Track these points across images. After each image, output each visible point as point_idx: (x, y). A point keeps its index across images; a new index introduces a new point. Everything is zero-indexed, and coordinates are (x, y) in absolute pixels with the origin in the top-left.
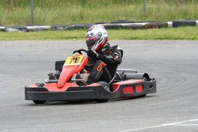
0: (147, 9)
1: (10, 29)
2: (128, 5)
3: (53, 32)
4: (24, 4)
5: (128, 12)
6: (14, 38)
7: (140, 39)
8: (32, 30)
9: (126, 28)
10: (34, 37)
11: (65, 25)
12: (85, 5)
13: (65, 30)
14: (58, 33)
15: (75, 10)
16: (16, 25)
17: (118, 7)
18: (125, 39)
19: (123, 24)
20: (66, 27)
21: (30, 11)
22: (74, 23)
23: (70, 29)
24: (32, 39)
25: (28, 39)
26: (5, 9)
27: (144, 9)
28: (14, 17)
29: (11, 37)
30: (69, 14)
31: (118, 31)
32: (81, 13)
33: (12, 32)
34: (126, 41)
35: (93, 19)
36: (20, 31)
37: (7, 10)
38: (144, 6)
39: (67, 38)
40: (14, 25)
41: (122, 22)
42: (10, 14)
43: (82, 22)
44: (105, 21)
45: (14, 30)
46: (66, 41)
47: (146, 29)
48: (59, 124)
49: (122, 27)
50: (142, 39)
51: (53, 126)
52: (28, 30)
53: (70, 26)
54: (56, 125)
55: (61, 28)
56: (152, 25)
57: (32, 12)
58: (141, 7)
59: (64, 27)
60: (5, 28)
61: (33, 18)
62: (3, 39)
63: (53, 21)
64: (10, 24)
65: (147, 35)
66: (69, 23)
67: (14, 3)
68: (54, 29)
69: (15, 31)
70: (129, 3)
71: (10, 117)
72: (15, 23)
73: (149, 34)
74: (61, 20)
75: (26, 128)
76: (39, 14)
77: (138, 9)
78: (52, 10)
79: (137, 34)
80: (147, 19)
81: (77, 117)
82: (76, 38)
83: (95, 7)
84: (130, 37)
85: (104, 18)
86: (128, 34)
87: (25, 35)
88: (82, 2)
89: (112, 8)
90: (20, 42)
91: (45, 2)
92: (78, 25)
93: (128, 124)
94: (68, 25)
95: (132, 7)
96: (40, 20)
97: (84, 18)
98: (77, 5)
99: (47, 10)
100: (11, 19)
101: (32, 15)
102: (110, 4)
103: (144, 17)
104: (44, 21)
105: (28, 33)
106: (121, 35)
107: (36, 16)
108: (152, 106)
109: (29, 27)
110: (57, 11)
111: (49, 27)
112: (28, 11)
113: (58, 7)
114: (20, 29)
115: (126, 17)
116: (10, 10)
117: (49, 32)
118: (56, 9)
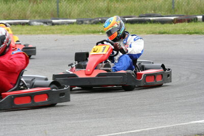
0: (176, 2)
1: (35, 23)
3: (79, 26)
5: (156, 6)
6: (39, 32)
7: (168, 33)
8: (58, 24)
9: (154, 22)
10: (60, 31)
11: (91, 18)
13: (92, 24)
14: (84, 27)
15: (102, 3)
16: (41, 18)
18: (153, 33)
19: (151, 18)
20: (93, 21)
21: (56, 4)
22: (101, 16)
23: (97, 23)
24: (57, 33)
25: (53, 33)
26: (30, 2)
27: (173, 3)
28: (39, 11)
29: (36, 31)
30: (96, 8)
31: (146, 25)
32: (108, 6)
33: (37, 26)
34: (154, 35)
35: (120, 13)
36: (45, 25)
37: (32, 3)
39: (94, 32)
40: (39, 19)
41: (150, 16)
42: (35, 7)
44: (133, 15)
45: (39, 23)
46: (92, 35)
47: (175, 23)
48: (85, 121)
49: (150, 21)
50: (171, 33)
51: (79, 123)
52: (53, 24)
53: (97, 20)
54: (82, 121)
55: (87, 22)
56: (182, 19)
57: (58, 6)
59: (90, 21)
60: (29, 22)
61: (58, 12)
62: (27, 33)
63: (79, 15)
64: (35, 17)
65: (176, 30)
66: (96, 17)
68: (80, 22)
69: (40, 25)
72: (40, 16)
73: (178, 28)
74: (87, 13)
75: (51, 125)
76: (64, 7)
77: (167, 3)
78: (78, 4)
79: (165, 28)
80: (176, 13)
81: (103, 113)
82: (102, 32)
84: (158, 31)
85: (132, 12)
86: (156, 28)
87: (50, 29)
90: (45, 36)
93: (156, 121)
94: (95, 19)
96: (66, 13)
97: (111, 11)
99: (73, 3)
100: (36, 12)
101: (58, 8)
103: (173, 10)
104: (70, 14)
105: (53, 27)
106: (149, 30)
107: (61, 10)
108: (181, 103)
109: (54, 21)
110: (83, 4)
111: (75, 21)
112: (53, 4)
114: (45, 23)
115: (154, 11)
116: (35, 3)
117: (75, 25)
118: (82, 2)
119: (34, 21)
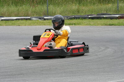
0: (120, 6)
1: (34, 19)
2: (108, 4)
4: (43, 3)
5: (108, 8)
6: (36, 24)
7: (115, 25)
8: (47, 19)
9: (106, 18)
10: (49, 24)
11: (68, 16)
12: (80, 4)
13: (68, 19)
15: (75, 7)
16: (38, 16)
17: (101, 5)
18: (105, 25)
19: (104, 16)
20: (69, 18)
22: (74, 15)
23: (71, 19)
24: (47, 25)
25: (45, 25)
26: (31, 6)
27: (118, 7)
28: (36, 11)
29: (34, 23)
30: (71, 10)
31: (101, 20)
32: (78, 8)
34: (106, 26)
35: (85, 13)
36: (40, 20)
37: (32, 7)
38: (118, 5)
39: (69, 24)
40: (36, 16)
41: (104, 14)
42: (34, 9)
43: (79, 14)
44: (93, 14)
45: (36, 19)
47: (119, 19)
48: (64, 78)
49: (104, 18)
50: (116, 25)
51: (60, 79)
52: (45, 19)
54: (62, 78)
56: (123, 17)
57: (48, 8)
58: (116, 5)
59: (67, 17)
60: (30, 18)
61: (48, 12)
62: (29, 25)
64: (34, 15)
65: (119, 23)
66: (71, 15)
67: (37, 2)
69: (37, 20)
70: (108, 3)
71: (34, 73)
72: (37, 15)
73: (120, 22)
74: (65, 13)
75: (43, 80)
76: (52, 9)
77: (114, 7)
78: (60, 7)
79: (113, 22)
80: (120, 13)
81: (75, 73)
82: (75, 24)
83: (87, 5)
84: (109, 24)
85: (92, 12)
86: (107, 22)
87: (43, 22)
88: (79, 2)
89: (97, 6)
90: (40, 26)
91: (55, 2)
92: (76, 16)
93: (107, 78)
94: (70, 16)
95: (110, 5)
96: (53, 13)
97: (80, 11)
98: (75, 4)
99: (57, 7)
100: (34, 12)
101: (48, 10)
102: (96, 3)
103: (118, 11)
105: (45, 21)
106: (103, 23)
107: (50, 11)
108: (122, 67)
109: (45, 17)
112: (45, 7)
113: (64, 5)
114: (40, 19)
115: (106, 11)
116: (34, 7)
118: (62, 6)
119: (33, 17)
